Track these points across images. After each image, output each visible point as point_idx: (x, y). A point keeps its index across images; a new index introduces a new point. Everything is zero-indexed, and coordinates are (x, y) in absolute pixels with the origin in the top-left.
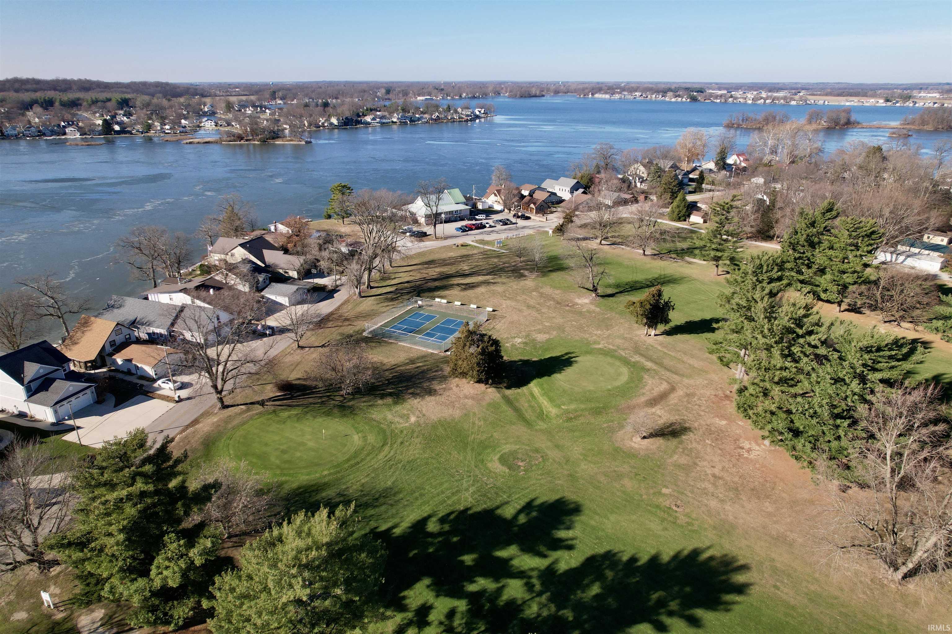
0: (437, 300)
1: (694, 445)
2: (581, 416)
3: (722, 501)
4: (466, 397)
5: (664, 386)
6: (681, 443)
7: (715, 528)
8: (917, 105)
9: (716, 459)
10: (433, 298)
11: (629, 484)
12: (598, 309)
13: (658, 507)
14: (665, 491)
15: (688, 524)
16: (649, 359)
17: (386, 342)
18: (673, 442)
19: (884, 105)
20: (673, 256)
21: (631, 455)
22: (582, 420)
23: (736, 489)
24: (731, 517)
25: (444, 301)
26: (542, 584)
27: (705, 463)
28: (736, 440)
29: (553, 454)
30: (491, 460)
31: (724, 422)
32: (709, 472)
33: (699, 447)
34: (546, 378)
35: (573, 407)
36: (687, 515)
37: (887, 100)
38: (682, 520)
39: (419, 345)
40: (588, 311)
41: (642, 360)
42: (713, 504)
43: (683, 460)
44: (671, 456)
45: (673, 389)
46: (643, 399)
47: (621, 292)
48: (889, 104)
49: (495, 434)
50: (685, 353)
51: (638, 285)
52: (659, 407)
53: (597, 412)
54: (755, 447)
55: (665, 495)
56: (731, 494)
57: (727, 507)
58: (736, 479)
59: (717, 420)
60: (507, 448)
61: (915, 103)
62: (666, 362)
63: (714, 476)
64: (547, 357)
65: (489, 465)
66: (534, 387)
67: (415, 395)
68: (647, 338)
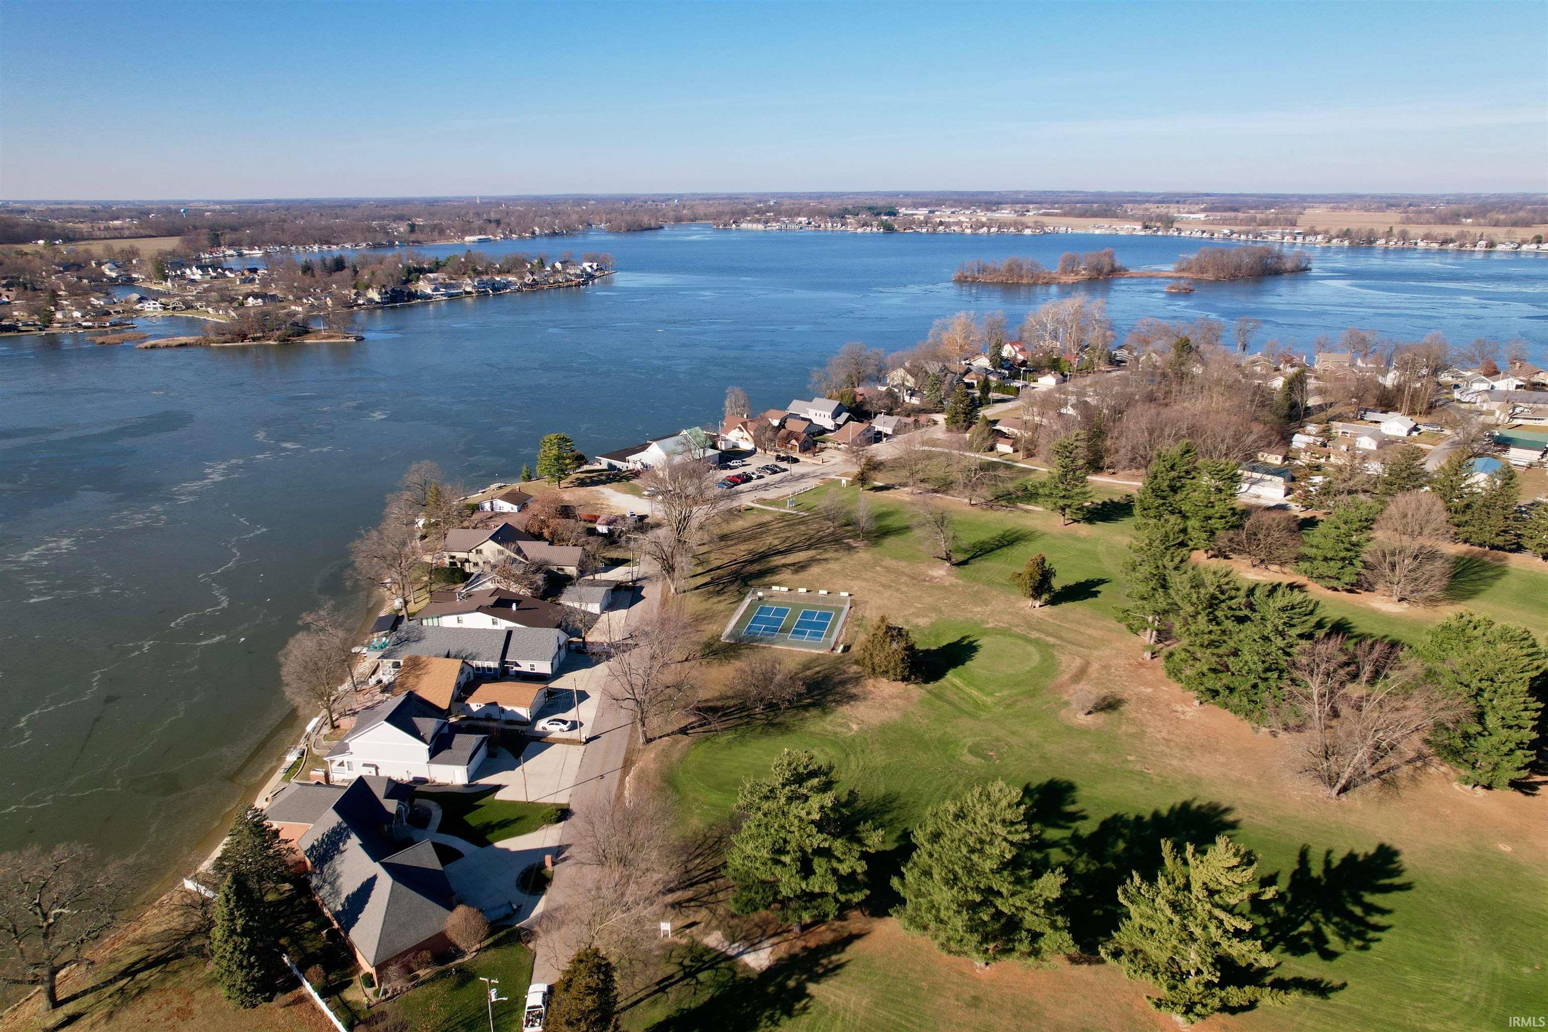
0: (775, 588)
1: (1134, 714)
2: (1017, 701)
3: (1181, 759)
4: (892, 697)
5: (1078, 662)
6: (1121, 714)
7: (1185, 782)
8: (1183, 234)
9: (1159, 724)
10: (769, 586)
11: (1098, 757)
12: (961, 582)
13: (1131, 772)
14: (1129, 758)
15: (1164, 782)
16: (1049, 634)
17: (757, 647)
18: (1115, 715)
19: (1143, 233)
20: (1003, 503)
21: (1083, 731)
22: (1020, 705)
23: (1188, 748)
24: (1195, 772)
25: (786, 589)
26: (1076, 848)
27: (1151, 730)
28: (1168, 705)
29: (1013, 740)
30: (962, 755)
31: (1150, 690)
32: (1158, 736)
33: (1140, 716)
34: (960, 667)
35: (1006, 693)
36: (1159, 775)
37: (1146, 227)
38: (1157, 779)
39: (798, 646)
40: (951, 585)
41: (1042, 636)
42: (1175, 762)
43: (1132, 729)
44: (1119, 728)
45: (1088, 664)
46: (1066, 677)
47: (973, 558)
48: (1149, 232)
49: (948, 730)
50: (1079, 623)
51: (986, 546)
52: (1083, 682)
53: (1031, 694)
54: (1187, 709)
55: (1131, 761)
56: (1186, 752)
57: (1188, 763)
58: (1184, 739)
59: (1143, 689)
60: (969, 741)
61: (1179, 230)
62: (1064, 634)
63: (1164, 739)
64: (945, 643)
65: (963, 759)
66: (952, 677)
67: (839, 703)
68: (1032, 611)
